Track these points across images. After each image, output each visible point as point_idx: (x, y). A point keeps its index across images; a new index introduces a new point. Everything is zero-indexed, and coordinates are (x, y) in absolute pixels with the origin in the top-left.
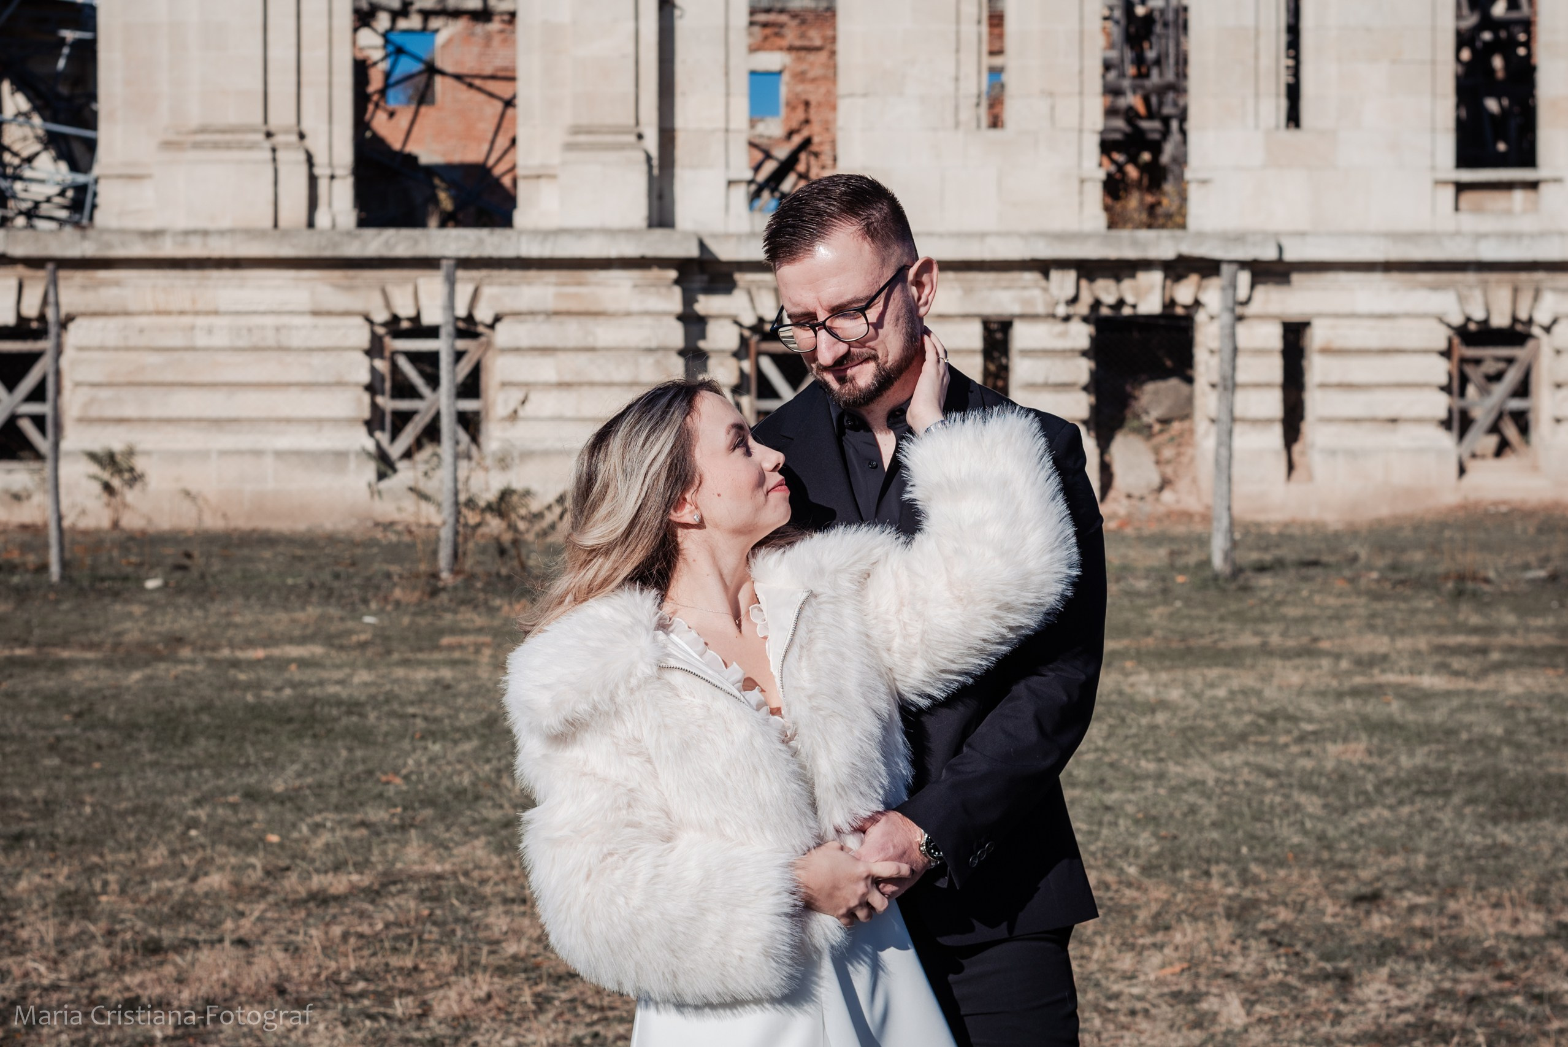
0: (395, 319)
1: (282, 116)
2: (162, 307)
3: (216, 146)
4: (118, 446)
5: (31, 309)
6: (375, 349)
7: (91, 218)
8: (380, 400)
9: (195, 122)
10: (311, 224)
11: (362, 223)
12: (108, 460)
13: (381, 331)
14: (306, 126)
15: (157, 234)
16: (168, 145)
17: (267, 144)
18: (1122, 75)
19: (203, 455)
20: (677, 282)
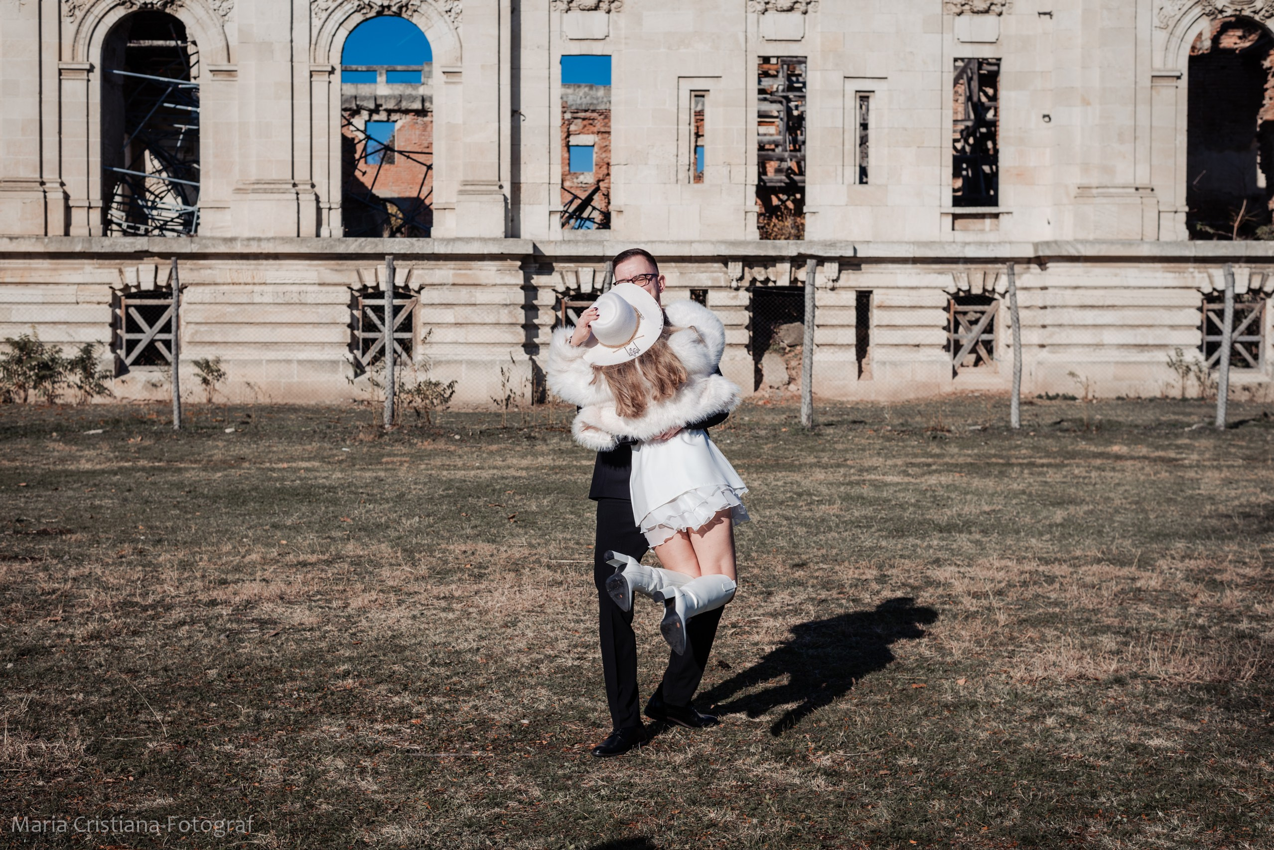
0: (365, 287)
1: (302, 175)
2: (236, 281)
3: (265, 191)
4: (210, 358)
5: (162, 281)
6: (353, 305)
7: (196, 231)
8: (356, 332)
9: (253, 176)
10: (318, 235)
11: (346, 234)
12: (205, 365)
13: (357, 294)
14: (314, 181)
15: (232, 240)
16: (238, 190)
17: (294, 191)
18: (785, 150)
19: (258, 362)
20: (521, 268)
